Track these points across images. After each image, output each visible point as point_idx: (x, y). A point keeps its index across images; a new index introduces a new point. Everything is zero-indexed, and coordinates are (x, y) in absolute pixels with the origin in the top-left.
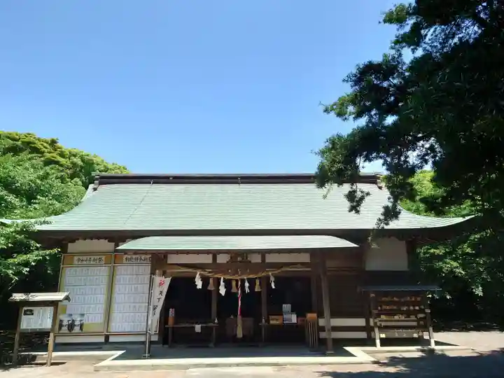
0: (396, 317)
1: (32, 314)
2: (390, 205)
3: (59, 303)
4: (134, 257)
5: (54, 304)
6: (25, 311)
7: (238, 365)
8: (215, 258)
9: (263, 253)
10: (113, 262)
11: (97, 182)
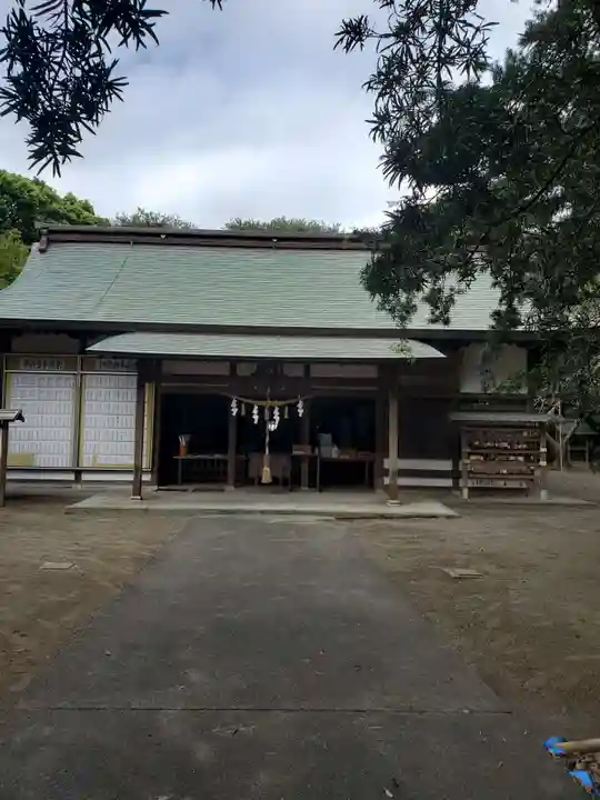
2: (504, 308)
4: (113, 361)
7: (262, 512)
8: (233, 369)
9: (307, 363)
10: (79, 366)
11: (44, 239)
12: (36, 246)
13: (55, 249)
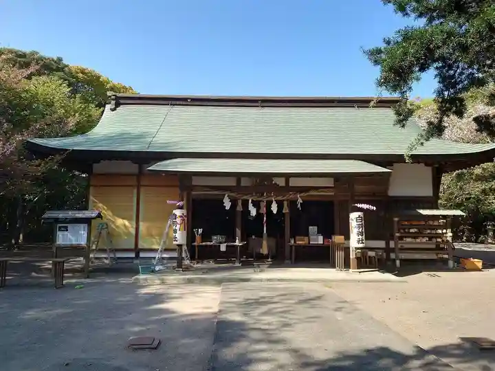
0: (418, 240)
1: (67, 230)
3: (93, 221)
5: (87, 221)
6: (60, 227)
8: (239, 181)
9: (287, 176)
11: (113, 102)
12: (108, 107)
13: (121, 109)
